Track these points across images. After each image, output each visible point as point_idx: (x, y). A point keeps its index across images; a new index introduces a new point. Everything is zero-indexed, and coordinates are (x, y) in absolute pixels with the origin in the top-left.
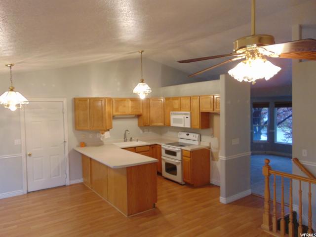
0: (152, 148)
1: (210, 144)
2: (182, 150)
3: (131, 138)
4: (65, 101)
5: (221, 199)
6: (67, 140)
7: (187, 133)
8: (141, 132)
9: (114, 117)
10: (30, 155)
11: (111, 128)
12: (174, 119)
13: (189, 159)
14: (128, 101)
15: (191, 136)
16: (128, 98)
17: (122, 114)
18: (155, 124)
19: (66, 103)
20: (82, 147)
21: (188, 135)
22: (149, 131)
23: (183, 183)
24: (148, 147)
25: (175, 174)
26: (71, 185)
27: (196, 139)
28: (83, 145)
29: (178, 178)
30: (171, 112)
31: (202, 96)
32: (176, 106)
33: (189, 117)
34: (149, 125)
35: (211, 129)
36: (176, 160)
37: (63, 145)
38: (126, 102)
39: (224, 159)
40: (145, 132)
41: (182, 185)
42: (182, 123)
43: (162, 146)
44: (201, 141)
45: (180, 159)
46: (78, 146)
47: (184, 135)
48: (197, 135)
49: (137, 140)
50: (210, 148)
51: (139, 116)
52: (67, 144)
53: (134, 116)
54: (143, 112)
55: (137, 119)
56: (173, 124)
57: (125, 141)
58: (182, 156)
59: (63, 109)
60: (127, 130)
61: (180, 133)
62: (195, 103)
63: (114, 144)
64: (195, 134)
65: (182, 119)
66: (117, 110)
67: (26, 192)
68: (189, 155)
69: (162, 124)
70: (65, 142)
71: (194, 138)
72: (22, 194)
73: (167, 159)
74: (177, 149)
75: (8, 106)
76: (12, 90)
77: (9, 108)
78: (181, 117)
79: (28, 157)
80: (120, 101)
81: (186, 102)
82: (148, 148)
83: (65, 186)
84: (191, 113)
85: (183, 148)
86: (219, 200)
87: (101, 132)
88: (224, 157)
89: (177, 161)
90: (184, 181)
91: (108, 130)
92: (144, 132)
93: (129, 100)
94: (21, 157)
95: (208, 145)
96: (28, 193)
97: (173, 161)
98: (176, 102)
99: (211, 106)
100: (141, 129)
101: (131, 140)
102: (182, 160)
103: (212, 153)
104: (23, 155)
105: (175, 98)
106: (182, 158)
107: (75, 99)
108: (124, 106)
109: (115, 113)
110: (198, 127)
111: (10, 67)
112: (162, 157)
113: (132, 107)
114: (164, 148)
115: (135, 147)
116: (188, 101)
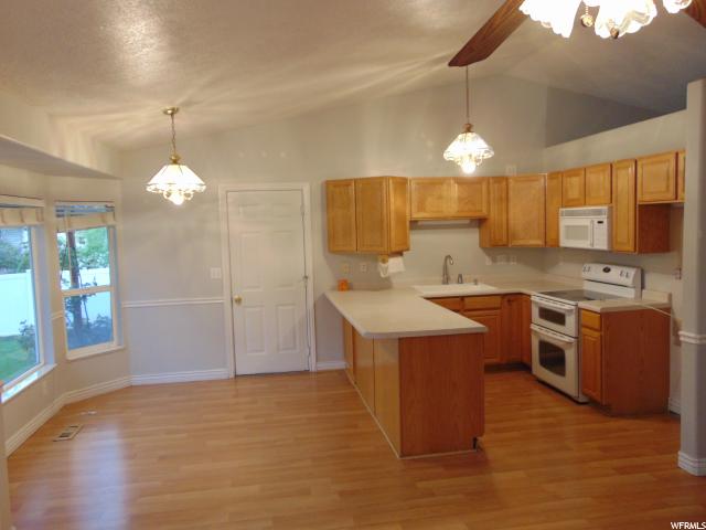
0: (509, 301)
1: (670, 296)
2: (579, 310)
3: (460, 276)
4: (306, 188)
5: (680, 458)
6: (310, 273)
7: (605, 266)
8: (488, 261)
9: (414, 224)
10: (239, 301)
11: (408, 250)
12: (568, 227)
13: (597, 334)
14: (449, 185)
15: (615, 274)
16: (449, 178)
17: (434, 215)
18: (521, 242)
19: (307, 192)
20: (342, 290)
21: (607, 270)
22: (508, 260)
23: (582, 399)
24: (499, 299)
25: (562, 372)
26: (318, 373)
27: (629, 282)
28: (344, 286)
29: (568, 382)
30: (561, 210)
31: (641, 158)
32: (574, 193)
33: (605, 221)
34: (505, 245)
35: (673, 254)
36: (563, 335)
37: (302, 283)
38: (445, 187)
39: (693, 341)
40: (499, 263)
41: (578, 403)
42: (587, 239)
43: (533, 298)
44: (643, 287)
45: (573, 333)
46: (333, 289)
47: (596, 271)
48: (632, 272)
49: (476, 282)
50: (669, 309)
51: (480, 222)
52: (310, 283)
53: (467, 222)
54: (489, 211)
55: (477, 230)
56: (565, 242)
57: (446, 281)
58: (580, 325)
59: (303, 204)
60: (449, 257)
61: (587, 266)
62: (624, 180)
63: (416, 287)
64: (626, 270)
65: (586, 227)
66: (421, 208)
67: (232, 376)
68: (596, 324)
69: (540, 242)
70: (306, 277)
71: (623, 280)
72: (224, 377)
73: (543, 332)
74: (567, 307)
75: (169, 195)
76: (175, 162)
77: (170, 199)
78: (584, 221)
79: (235, 305)
80: (430, 185)
81: (599, 180)
82: (497, 302)
83: (306, 372)
84: (611, 209)
85: (582, 304)
86: (676, 462)
87: (380, 258)
88: (693, 335)
89: (567, 339)
90: (584, 394)
91: (400, 253)
92: (494, 260)
93: (452, 182)
94: (222, 304)
95: (663, 300)
96: (236, 376)
97: (558, 337)
98: (576, 181)
99: (668, 187)
100: (489, 255)
101: (460, 280)
102: (579, 337)
103: (675, 322)
104: (226, 300)
105: (573, 173)
106: (579, 331)
107: (327, 183)
108: (440, 197)
109: (416, 216)
110: (630, 247)
111: (172, 114)
112: (533, 327)
113: (460, 199)
114: (536, 303)
115: (462, 298)
116: (604, 178)
